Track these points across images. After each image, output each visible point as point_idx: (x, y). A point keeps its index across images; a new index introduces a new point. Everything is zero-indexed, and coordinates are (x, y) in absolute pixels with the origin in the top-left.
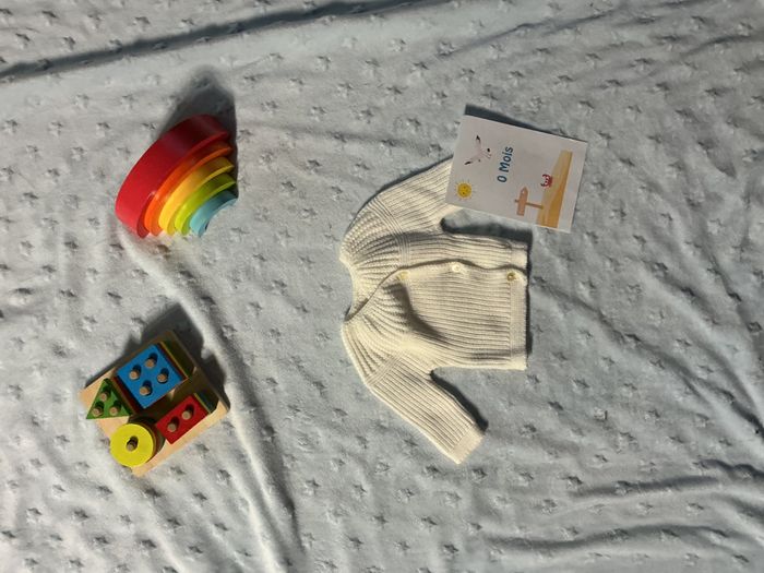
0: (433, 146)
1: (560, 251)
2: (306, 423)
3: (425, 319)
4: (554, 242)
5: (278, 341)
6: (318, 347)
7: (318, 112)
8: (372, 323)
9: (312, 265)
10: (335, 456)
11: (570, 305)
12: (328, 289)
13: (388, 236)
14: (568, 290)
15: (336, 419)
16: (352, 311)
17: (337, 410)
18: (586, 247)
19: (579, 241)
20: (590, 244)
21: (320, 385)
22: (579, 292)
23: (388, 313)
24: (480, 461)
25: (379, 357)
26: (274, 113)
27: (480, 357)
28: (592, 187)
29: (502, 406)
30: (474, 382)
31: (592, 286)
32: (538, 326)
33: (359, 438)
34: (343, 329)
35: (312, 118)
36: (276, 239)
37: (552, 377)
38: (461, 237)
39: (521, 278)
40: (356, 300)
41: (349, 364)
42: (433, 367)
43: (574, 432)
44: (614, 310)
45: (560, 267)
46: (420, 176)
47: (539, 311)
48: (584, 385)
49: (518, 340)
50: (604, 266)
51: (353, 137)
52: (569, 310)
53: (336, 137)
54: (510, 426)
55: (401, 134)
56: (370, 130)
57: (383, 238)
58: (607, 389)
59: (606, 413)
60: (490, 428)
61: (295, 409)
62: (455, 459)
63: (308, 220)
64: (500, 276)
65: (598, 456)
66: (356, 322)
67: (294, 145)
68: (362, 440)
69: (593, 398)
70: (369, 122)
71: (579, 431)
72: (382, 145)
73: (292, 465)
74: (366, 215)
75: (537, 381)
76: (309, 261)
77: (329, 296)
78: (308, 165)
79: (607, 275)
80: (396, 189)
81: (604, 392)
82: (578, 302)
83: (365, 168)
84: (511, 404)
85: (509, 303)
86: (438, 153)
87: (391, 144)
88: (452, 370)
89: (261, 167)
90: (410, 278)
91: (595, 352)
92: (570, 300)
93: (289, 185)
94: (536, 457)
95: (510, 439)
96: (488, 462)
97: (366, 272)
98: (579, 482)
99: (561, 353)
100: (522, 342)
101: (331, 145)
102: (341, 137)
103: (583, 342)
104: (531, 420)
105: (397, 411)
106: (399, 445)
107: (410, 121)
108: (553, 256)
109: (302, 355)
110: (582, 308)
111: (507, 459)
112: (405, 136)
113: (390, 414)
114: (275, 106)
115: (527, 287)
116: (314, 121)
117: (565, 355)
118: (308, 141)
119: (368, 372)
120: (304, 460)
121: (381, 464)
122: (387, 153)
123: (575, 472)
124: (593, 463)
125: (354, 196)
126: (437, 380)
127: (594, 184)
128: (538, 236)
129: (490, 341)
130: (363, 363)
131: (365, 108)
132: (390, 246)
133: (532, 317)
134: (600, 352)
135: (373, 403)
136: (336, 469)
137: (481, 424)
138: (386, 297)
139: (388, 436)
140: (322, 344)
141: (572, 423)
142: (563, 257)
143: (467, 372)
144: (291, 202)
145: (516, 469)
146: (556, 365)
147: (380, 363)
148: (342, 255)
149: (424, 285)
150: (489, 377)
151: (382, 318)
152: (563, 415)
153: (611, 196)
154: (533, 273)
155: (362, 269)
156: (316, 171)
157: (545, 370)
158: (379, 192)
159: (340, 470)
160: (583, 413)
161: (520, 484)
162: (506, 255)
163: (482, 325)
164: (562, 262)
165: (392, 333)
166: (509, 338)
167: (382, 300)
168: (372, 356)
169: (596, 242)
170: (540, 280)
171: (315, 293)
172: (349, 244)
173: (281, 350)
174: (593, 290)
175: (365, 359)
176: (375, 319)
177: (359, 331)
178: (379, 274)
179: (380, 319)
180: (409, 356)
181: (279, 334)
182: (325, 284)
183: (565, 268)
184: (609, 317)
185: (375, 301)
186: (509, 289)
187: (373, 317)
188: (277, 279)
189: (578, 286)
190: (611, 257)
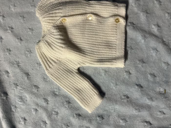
1: (143, 9)
2: (21, 91)
4: (139, 5)
5: (10, 54)
6: (27, 57)
8: (49, 44)
9: (25, 19)
10: (34, 107)
11: (147, 36)
12: (32, 30)
13: (58, 3)
14: (146, 28)
15: (35, 90)
17: (35, 86)
18: (156, 7)
19: (152, 4)
20: (158, 6)
21: (27, 74)
22: (152, 30)
23: (56, 38)
24: (101, 112)
25: (53, 60)
27: (101, 61)
29: (112, 86)
30: (99, 73)
31: (158, 26)
32: (131, 47)
33: (45, 99)
34: (37, 47)
36: (10, 8)
37: (138, 71)
38: (93, 2)
39: (122, 22)
40: (43, 34)
41: (40, 65)
42: (79, 66)
43: (148, 99)
45: (143, 17)
47: (131, 39)
48: (154, 75)
50: (165, 17)
52: (147, 38)
54: (116, 95)
57: (56, 4)
58: (166, 78)
59: (165, 90)
60: (106, 96)
61: (16, 85)
62: (89, 110)
64: (112, 20)
65: (160, 112)
66: (42, 44)
68: (46, 100)
69: (158, 82)
71: (151, 99)
73: (15, 110)
75: (130, 73)
76: (24, 17)
77: (32, 33)
79: (166, 21)
81: (164, 79)
82: (152, 34)
84: (116, 85)
85: (117, 34)
88: (89, 68)
90: (68, 22)
91: (160, 59)
94: (130, 111)
95: (116, 102)
96: (105, 113)
97: (46, 19)
98: (151, 124)
99: (142, 60)
100: (122, 53)
103: (154, 55)
104: (127, 93)
105: (61, 87)
106: (63, 103)
108: (139, 12)
109: (20, 60)
110: (153, 37)
111: (114, 111)
113: (59, 89)
115: (126, 26)
117: (145, 60)
119: (48, 68)
120: (21, 108)
121: (55, 111)
123: (149, 119)
124: (157, 115)
126: (81, 72)
128: (131, 2)
129: (106, 53)
130: (46, 64)
132: (58, 7)
134: (162, 59)
135: (52, 83)
136: (34, 113)
137: (102, 94)
138: (55, 31)
139: (58, 99)
140: (29, 55)
141: (148, 95)
142: (144, 12)
143: (95, 69)
145: (119, 116)
146: (140, 66)
147: (54, 64)
148: (36, 12)
150: (106, 71)
151: (53, 42)
152: (143, 91)
154: (129, 20)
155: (44, 18)
157: (134, 68)
159: (36, 113)
160: (153, 90)
161: (121, 124)
162: (115, 10)
163: (102, 45)
164: (143, 14)
165: (58, 49)
166: (116, 51)
167: (53, 32)
168: (50, 60)
169: (161, 5)
170: (132, 24)
171: (26, 32)
172: (39, 7)
173: (11, 58)
174: (159, 28)
175: (46, 62)
176: (50, 42)
177: (43, 48)
178: (53, 20)
179: (52, 42)
180: (67, 60)
181: (10, 50)
182: (30, 27)
183: (145, 17)
184: (167, 42)
185: (50, 33)
186: (116, 27)
187: (49, 41)
188: (10, 26)
189: (151, 27)
190: (168, 12)
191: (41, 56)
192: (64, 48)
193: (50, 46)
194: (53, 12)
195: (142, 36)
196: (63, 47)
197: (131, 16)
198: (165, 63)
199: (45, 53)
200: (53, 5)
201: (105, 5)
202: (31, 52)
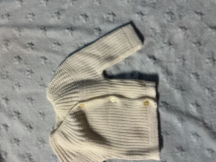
0: (96, 29)
1: (177, 85)
3: (98, 131)
4: (172, 80)
5: (18, 145)
6: (40, 148)
7: (31, 16)
8: (65, 136)
9: (33, 102)
11: (185, 118)
12: (43, 115)
13: (73, 83)
14: (183, 108)
16: (55, 127)
18: (192, 81)
19: (188, 79)
20: (195, 80)
22: (190, 110)
25: (71, 153)
26: (9, 19)
27: (131, 153)
28: (194, 45)
31: (198, 105)
32: (166, 131)
34: (50, 139)
35: (28, 19)
36: (13, 88)
39: (153, 104)
40: (57, 121)
41: (56, 157)
42: (104, 159)
44: (212, 120)
45: (177, 95)
46: (89, 46)
47: (166, 122)
49: (153, 142)
50: (205, 94)
51: (51, 27)
52: (185, 121)
53: (41, 29)
55: (78, 23)
56: (60, 22)
57: (71, 84)
63: (30, 77)
64: (140, 103)
66: (57, 135)
67: (20, 35)
70: (59, 18)
72: (67, 31)
74: (60, 71)
76: (32, 100)
77: (44, 118)
78: (28, 46)
79: (207, 98)
80: (76, 55)
82: (190, 116)
83: (59, 44)
85: (147, 119)
86: (99, 32)
87: (72, 30)
89: (3, 49)
90: (87, 107)
91: (202, 146)
92: (184, 115)
93: (19, 58)
97: (60, 105)
99: (181, 147)
100: (156, 143)
101: (39, 33)
102: (44, 28)
103: (195, 140)
107: (82, 15)
108: (173, 89)
109: (31, 152)
110: (192, 120)
112: (80, 24)
114: (9, 15)
115: (157, 109)
116: (30, 21)
117: (184, 148)
118: (26, 32)
122: (70, 35)
125: (54, 61)
127: (195, 43)
128: (162, 77)
129: (137, 143)
130: (63, 158)
131: (56, 11)
132: (73, 89)
133: (162, 126)
134: (205, 146)
138: (72, 120)
140: (42, 146)
142: (179, 89)
144: (19, 67)
146: (179, 154)
147: (73, 157)
148: (47, 95)
149: (95, 110)
151: (71, 133)
153: (206, 50)
154: (161, 99)
155: (57, 104)
156: (32, 48)
157: (172, 158)
158: (67, 58)
162: (143, 91)
163: (131, 133)
164: (178, 92)
165: (76, 142)
166: (148, 141)
167: (70, 122)
168: (68, 154)
169: (198, 79)
170: (165, 103)
171: (36, 117)
172: (51, 89)
173: (20, 149)
174: (199, 108)
175: (64, 156)
176: (67, 133)
177: (59, 140)
178: (68, 106)
179: (69, 133)
180: (89, 153)
181: (18, 141)
182: (41, 112)
183: (180, 96)
184: (210, 124)
185: (66, 122)
186: (146, 111)
187: (65, 132)
188: (16, 111)
189: (189, 106)
190: (208, 87)
191: (57, 149)
192: (85, 141)
193: (67, 138)
194: (68, 97)
195: (178, 119)
196: (83, 141)
197: (163, 94)
198: (209, 150)
199: (61, 146)
200: (67, 85)
201: (130, 85)
202: (44, 142)
